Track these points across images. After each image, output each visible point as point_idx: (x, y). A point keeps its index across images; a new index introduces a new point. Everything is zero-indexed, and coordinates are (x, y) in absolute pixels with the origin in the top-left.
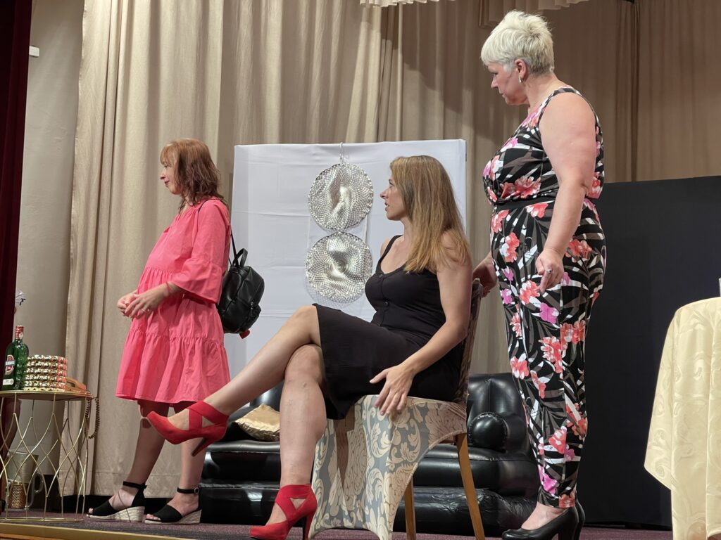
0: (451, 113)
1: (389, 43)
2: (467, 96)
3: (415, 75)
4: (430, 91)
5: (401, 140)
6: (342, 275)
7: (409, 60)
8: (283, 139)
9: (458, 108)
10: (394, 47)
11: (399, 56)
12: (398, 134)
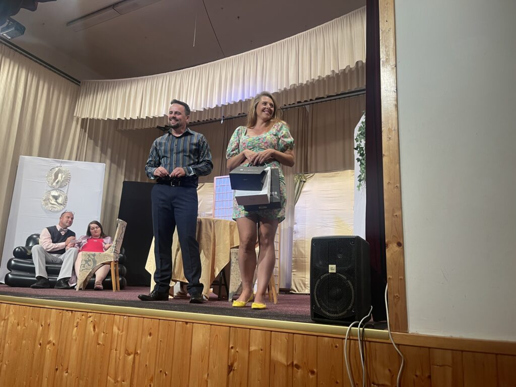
0: (103, 155)
1: (83, 130)
2: (109, 151)
3: (92, 141)
4: (96, 147)
5: (85, 161)
6: (56, 203)
7: (90, 137)
8: (39, 156)
9: (106, 154)
10: (85, 131)
11: (87, 135)
12: (84, 159)
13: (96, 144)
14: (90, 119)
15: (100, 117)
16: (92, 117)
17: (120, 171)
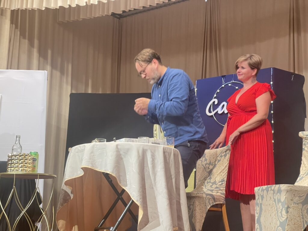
1: (14, 26)
2: (50, 52)
3: (26, 41)
4: (33, 49)
5: (18, 69)
7: (23, 35)
10: (16, 27)
11: (19, 32)
12: (16, 67)
13: (31, 44)
14: (22, 10)
15: (35, 6)
16: (24, 7)
17: (65, 80)
